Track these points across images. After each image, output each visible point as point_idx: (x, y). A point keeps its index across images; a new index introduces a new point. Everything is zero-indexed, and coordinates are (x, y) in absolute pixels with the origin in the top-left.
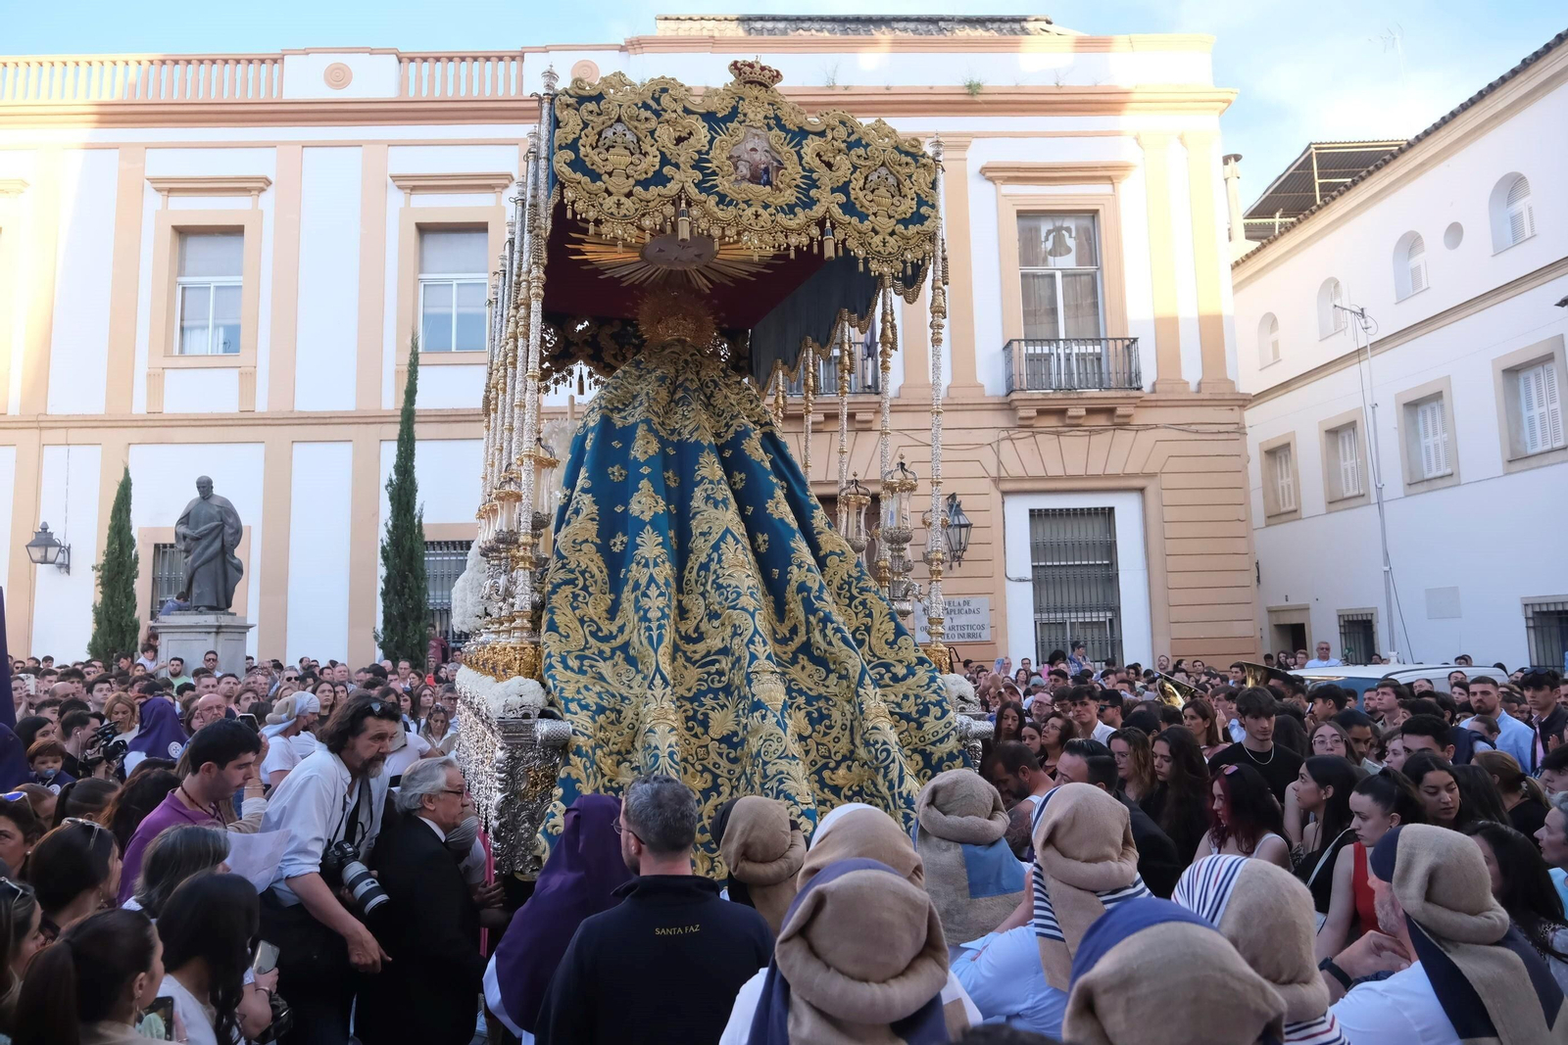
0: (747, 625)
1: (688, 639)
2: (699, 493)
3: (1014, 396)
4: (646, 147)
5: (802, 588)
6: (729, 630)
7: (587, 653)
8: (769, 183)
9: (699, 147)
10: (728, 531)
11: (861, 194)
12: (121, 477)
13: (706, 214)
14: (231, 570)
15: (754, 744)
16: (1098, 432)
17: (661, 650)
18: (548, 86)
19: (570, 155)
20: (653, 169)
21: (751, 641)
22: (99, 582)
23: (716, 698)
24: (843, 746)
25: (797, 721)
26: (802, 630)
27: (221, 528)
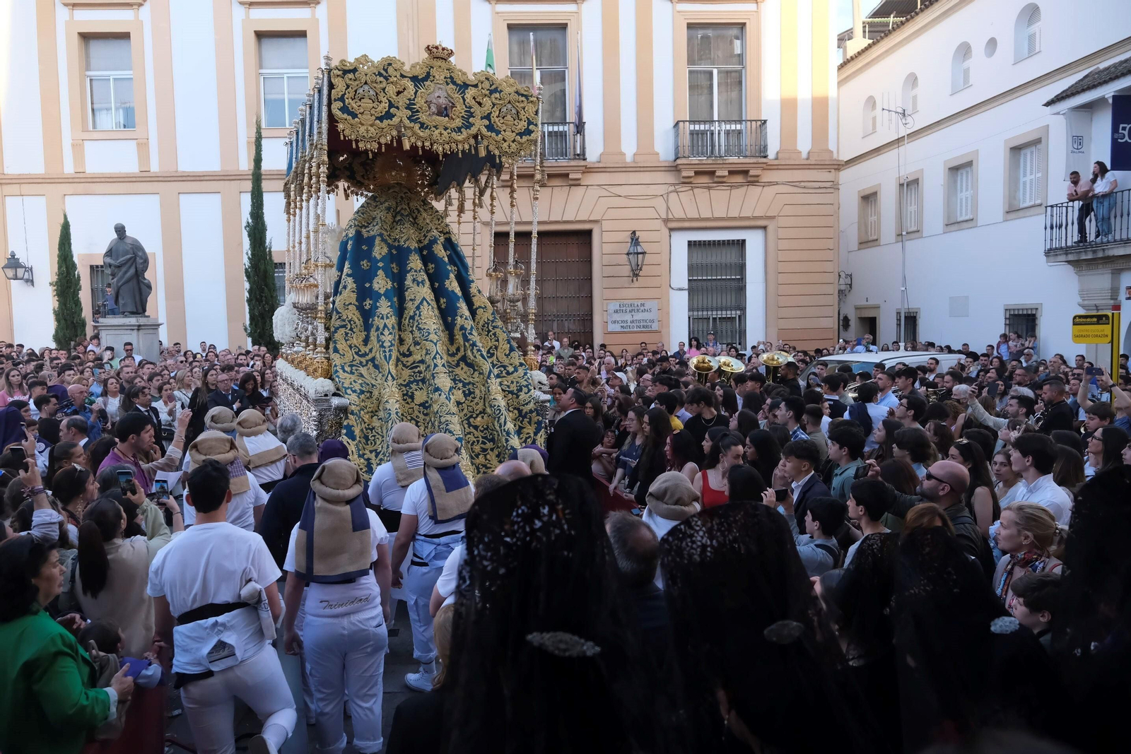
0: (433, 350)
1: (404, 355)
2: (409, 277)
3: (679, 162)
4: (381, 98)
5: (462, 328)
6: (424, 352)
7: (354, 363)
8: (447, 115)
9: (409, 97)
10: (424, 299)
11: (497, 120)
12: (62, 221)
13: (414, 134)
14: (144, 288)
15: (435, 407)
16: (737, 187)
17: (391, 363)
18: (327, 64)
19: (340, 104)
20: (385, 110)
21: (435, 358)
22: (55, 293)
23: (418, 385)
24: (480, 407)
25: (458, 395)
26: (462, 349)
27: (133, 260)
